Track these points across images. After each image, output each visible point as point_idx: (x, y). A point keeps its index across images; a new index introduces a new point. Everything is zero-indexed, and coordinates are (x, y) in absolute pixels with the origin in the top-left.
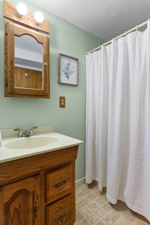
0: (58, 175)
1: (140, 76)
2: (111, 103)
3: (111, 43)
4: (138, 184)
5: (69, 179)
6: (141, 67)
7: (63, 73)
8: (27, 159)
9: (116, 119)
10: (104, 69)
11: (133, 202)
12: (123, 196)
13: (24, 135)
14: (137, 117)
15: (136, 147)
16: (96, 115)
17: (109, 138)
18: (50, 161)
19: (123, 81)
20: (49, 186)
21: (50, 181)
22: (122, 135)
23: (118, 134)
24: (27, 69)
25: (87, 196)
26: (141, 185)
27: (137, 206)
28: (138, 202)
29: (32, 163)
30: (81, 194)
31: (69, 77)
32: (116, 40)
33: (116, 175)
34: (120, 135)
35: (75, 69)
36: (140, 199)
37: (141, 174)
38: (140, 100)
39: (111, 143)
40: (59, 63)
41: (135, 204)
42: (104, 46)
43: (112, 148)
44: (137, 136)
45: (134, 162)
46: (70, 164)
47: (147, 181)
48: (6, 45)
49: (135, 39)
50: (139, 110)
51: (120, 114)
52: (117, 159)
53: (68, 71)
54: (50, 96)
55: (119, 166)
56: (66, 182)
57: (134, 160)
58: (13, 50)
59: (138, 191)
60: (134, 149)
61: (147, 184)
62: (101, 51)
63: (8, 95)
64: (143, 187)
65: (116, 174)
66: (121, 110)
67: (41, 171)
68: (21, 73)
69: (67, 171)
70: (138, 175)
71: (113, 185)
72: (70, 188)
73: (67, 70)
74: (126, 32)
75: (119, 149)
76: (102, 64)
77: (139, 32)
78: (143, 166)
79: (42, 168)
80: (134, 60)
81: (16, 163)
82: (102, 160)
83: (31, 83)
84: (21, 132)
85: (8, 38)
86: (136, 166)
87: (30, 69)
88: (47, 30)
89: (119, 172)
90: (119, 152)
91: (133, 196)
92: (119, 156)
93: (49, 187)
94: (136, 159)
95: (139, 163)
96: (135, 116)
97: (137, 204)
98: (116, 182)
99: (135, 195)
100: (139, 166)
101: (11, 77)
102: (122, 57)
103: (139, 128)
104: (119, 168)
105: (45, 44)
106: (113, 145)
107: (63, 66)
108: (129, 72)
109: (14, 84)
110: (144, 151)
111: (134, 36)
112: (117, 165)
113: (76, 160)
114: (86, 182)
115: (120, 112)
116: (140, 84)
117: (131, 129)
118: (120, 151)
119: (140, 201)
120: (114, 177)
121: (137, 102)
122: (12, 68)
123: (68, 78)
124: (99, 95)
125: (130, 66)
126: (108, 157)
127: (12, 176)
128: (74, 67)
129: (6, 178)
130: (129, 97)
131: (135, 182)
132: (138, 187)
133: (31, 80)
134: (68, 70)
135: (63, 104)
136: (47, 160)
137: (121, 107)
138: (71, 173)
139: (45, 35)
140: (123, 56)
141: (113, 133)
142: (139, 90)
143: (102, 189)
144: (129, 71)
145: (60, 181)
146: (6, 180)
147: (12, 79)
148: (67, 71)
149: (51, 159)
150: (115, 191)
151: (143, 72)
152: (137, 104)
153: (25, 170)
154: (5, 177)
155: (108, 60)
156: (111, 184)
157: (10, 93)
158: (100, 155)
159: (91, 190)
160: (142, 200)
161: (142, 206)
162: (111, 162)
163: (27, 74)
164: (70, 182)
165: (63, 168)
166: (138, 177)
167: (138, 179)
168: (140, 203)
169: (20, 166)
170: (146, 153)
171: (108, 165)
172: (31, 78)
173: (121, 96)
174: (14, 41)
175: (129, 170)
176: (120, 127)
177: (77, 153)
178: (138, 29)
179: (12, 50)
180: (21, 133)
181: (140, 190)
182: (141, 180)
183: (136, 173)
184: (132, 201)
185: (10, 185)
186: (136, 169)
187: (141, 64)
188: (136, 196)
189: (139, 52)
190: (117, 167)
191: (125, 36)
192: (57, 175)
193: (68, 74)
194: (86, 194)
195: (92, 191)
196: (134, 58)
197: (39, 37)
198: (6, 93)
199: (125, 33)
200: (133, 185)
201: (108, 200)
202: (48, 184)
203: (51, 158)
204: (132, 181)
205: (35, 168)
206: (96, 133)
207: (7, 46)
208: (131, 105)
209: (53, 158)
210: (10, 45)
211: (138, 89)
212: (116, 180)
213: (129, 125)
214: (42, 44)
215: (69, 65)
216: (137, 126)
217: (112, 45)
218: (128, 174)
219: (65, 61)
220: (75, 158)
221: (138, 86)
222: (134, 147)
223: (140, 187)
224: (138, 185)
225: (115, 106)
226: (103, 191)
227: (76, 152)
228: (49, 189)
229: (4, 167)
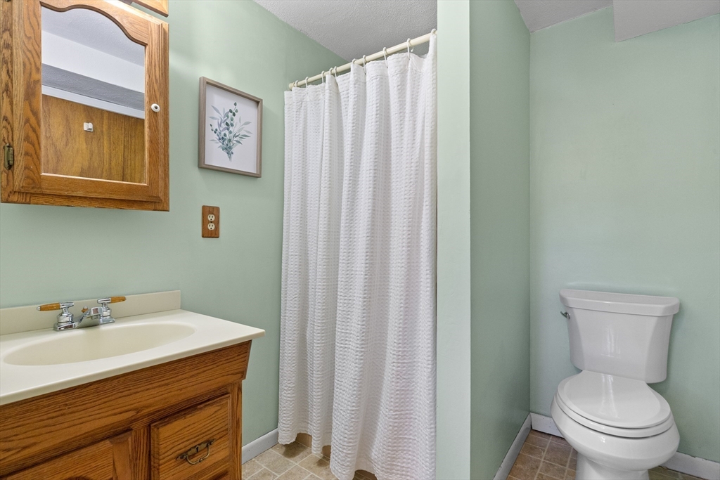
0: (190, 427)
1: (412, 165)
2: (347, 228)
3: (348, 70)
4: (401, 422)
5: (224, 433)
6: (413, 144)
7: (215, 136)
8: (87, 389)
9: (358, 269)
10: (330, 137)
11: (389, 467)
12: (368, 458)
13: (76, 324)
14: (403, 265)
15: (400, 335)
16: (310, 258)
17: (340, 319)
18: (163, 389)
19: (375, 173)
20: (159, 460)
21: (165, 445)
22: (369, 309)
23: (360, 307)
24: (92, 108)
25: (279, 476)
26: (407, 424)
27: (398, 474)
28: (399, 464)
29: (103, 401)
30: (264, 475)
31: (234, 150)
32: (362, 65)
33: (353, 410)
34: (364, 309)
35: (253, 128)
36: (404, 458)
37: (408, 398)
38: (409, 222)
39: (343, 331)
40: (202, 108)
41: (394, 471)
42: (333, 75)
43: (347, 342)
44: (402, 309)
45: (394, 372)
46: (227, 393)
47: (420, 412)
48: (8, 33)
49: (403, 73)
50: (408, 247)
51: (367, 256)
52: (357, 369)
53: (230, 132)
54: (168, 205)
55: (360, 387)
56: (215, 443)
57: (394, 368)
58: (34, 52)
59: (400, 440)
60: (396, 341)
61: (419, 421)
62: (324, 87)
63: (15, 198)
64: (411, 428)
65: (353, 406)
66: (367, 246)
67: (135, 420)
68: (67, 120)
69: (215, 412)
70: (403, 402)
71: (346, 436)
72: (226, 457)
73: (228, 129)
74: (385, 50)
75: (362, 344)
76: (327, 124)
77: (413, 57)
78: (414, 380)
79: (138, 412)
80: (401, 125)
81: (49, 405)
82: (323, 377)
83: (106, 157)
84: (65, 314)
85: (16, 11)
86: (398, 380)
87: (103, 110)
88: (161, 5)
89: (359, 402)
90: (362, 352)
91: (389, 454)
92: (362, 361)
93: (161, 462)
94: (399, 365)
95: (404, 375)
96: (399, 261)
97: (398, 470)
98: (352, 426)
99: (394, 450)
100: (404, 380)
101: (27, 139)
102: (374, 113)
103: (407, 291)
104: (360, 391)
105: (155, 48)
106: (347, 335)
107: (213, 118)
108: (391, 153)
109: (40, 164)
110: (415, 344)
111: (401, 63)
112: (355, 385)
113: (244, 382)
114: (279, 440)
115: (367, 252)
116: (411, 184)
117: (391, 294)
118: (363, 350)
119: (404, 462)
120: (348, 415)
121: (405, 228)
122: (32, 111)
123: (230, 154)
124: (317, 205)
125: (392, 137)
126: (336, 366)
127: (35, 444)
128: (247, 123)
129: (14, 452)
130: (388, 215)
131: (396, 419)
132: (401, 430)
133: (106, 143)
134: (231, 129)
135: (213, 228)
136: (154, 388)
137: (368, 238)
138: (230, 418)
139: (155, 20)
140: (377, 111)
141: (350, 305)
142: (410, 198)
143: (319, 452)
144: (391, 150)
145: (195, 442)
146: (14, 457)
147: (33, 145)
148: (227, 132)
149: (167, 384)
150: (349, 450)
151: (417, 156)
152: (404, 232)
153: (81, 421)
154: (9, 450)
155: (343, 115)
156: (342, 434)
157: (22, 190)
158: (318, 364)
159: (291, 460)
160: (409, 459)
161: (408, 472)
162: (343, 380)
163: (90, 126)
164: (227, 442)
165: (206, 406)
166: (402, 406)
167: (402, 410)
168: (403, 467)
169: (61, 412)
170: (420, 348)
171: (335, 388)
172: (105, 137)
173: (370, 211)
174: (39, 25)
175: (383, 393)
176: (365, 290)
177: (246, 362)
178: (411, 48)
179: (30, 51)
180: (65, 318)
181: (405, 436)
182: (407, 412)
183: (397, 398)
184: (388, 465)
185: (26, 472)
186: (398, 388)
187: (414, 136)
188: (397, 452)
189: (412, 106)
190: (355, 388)
191: (382, 58)
192: (186, 427)
193: (230, 141)
194: (276, 472)
195: (296, 463)
196: (401, 118)
197: (131, 23)
198: (9, 189)
199: (382, 53)
200: (391, 428)
201: (334, 476)
202: (158, 454)
203: (166, 382)
204: (390, 418)
205: (115, 414)
206: (308, 307)
207: (11, 36)
208: (392, 235)
209: (174, 382)
210: (22, 33)
211: (406, 196)
212: (352, 422)
213: (388, 285)
214: (145, 45)
215: (234, 115)
216: (403, 285)
217: (351, 75)
218: (382, 404)
219: (219, 104)
220: (240, 375)
221: (406, 189)
222: (396, 336)
223: (406, 430)
224: (401, 426)
225: (356, 236)
226: (324, 457)
227: (242, 360)
228: (160, 467)
229: (7, 418)
